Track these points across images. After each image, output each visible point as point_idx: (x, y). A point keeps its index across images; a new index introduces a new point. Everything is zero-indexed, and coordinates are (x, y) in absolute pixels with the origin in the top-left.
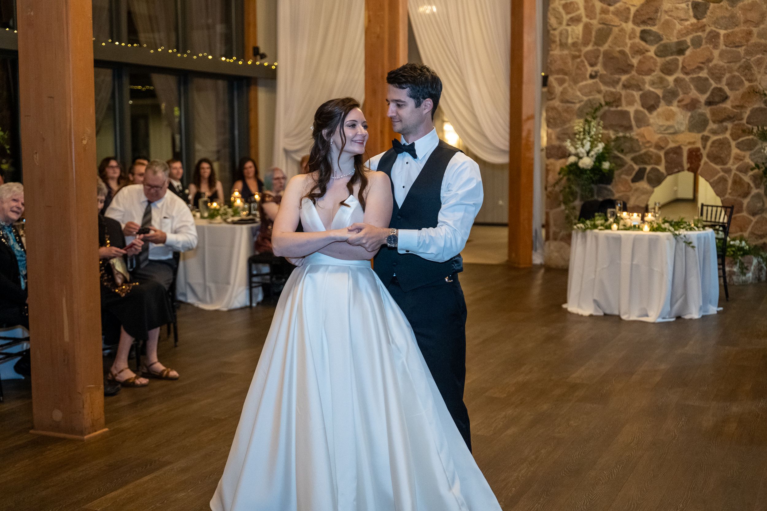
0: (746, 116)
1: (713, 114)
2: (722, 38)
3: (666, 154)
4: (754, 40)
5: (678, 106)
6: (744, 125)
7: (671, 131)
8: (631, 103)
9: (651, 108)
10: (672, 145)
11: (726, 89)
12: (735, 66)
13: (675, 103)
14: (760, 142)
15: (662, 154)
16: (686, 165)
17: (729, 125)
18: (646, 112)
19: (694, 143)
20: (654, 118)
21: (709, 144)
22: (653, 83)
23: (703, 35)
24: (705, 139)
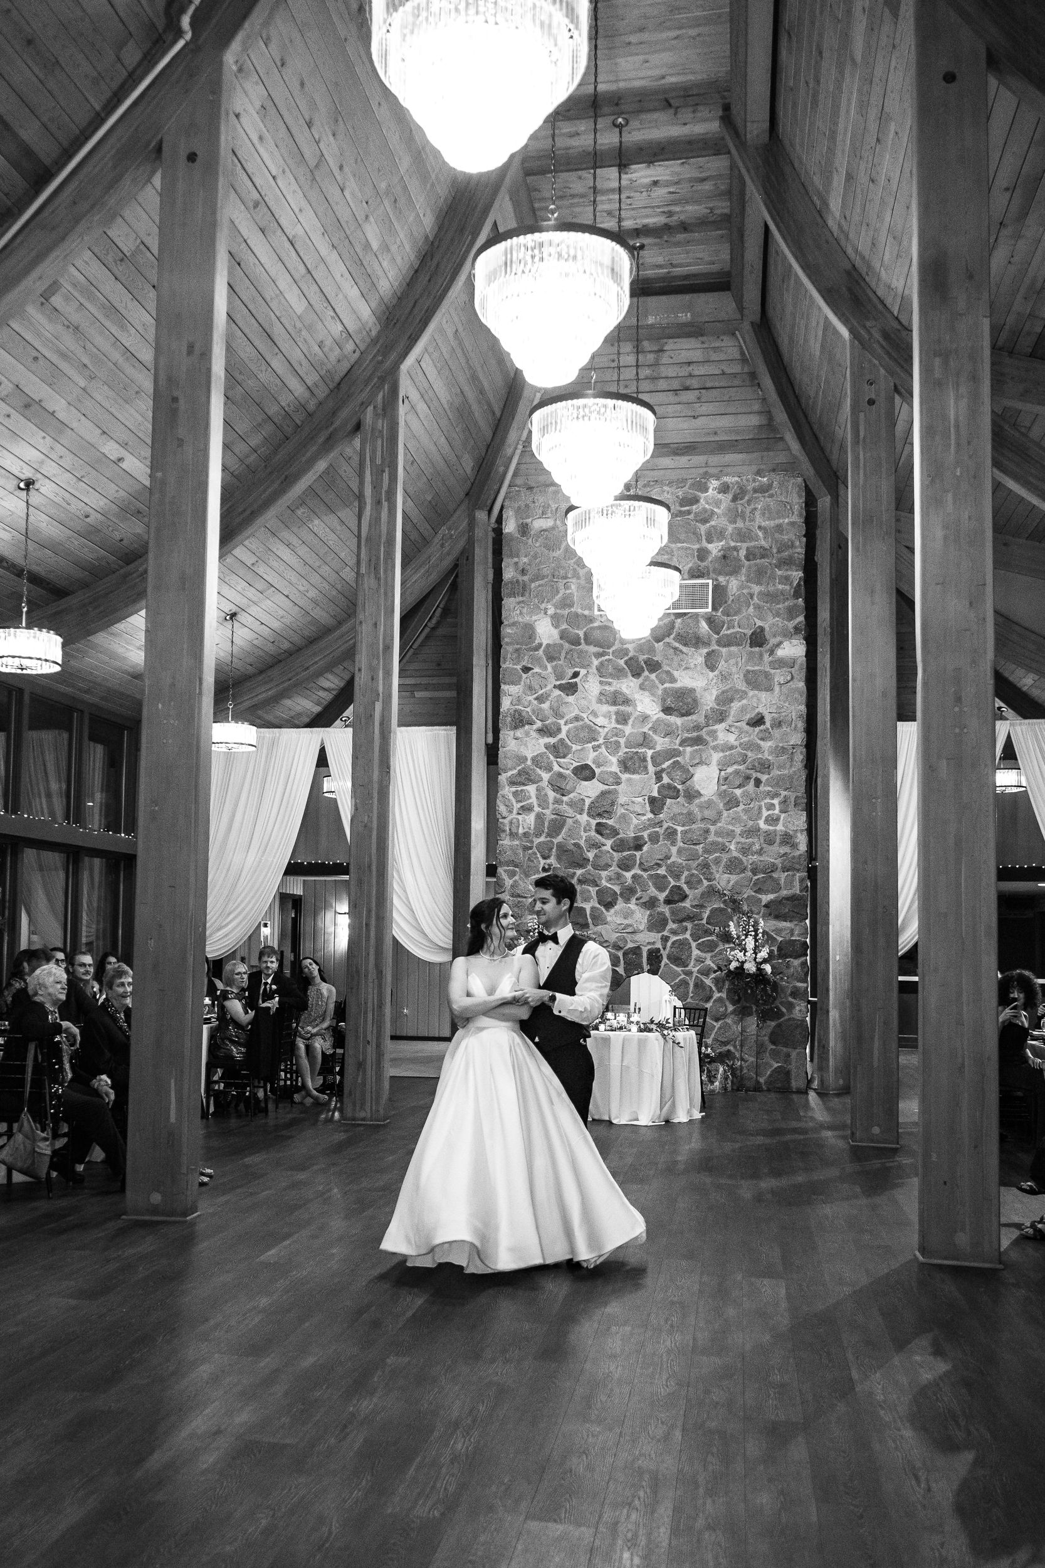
0: (705, 916)
1: (673, 913)
2: (679, 835)
3: (624, 954)
4: (712, 838)
5: (637, 904)
6: (704, 925)
7: (630, 930)
8: (587, 899)
9: (609, 905)
10: (630, 945)
11: (685, 887)
12: (694, 864)
13: (633, 900)
14: (721, 943)
15: (620, 954)
16: (646, 967)
17: (689, 925)
18: (603, 909)
19: (654, 943)
20: (611, 916)
21: (669, 944)
22: (610, 879)
23: (661, 831)
24: (665, 939)
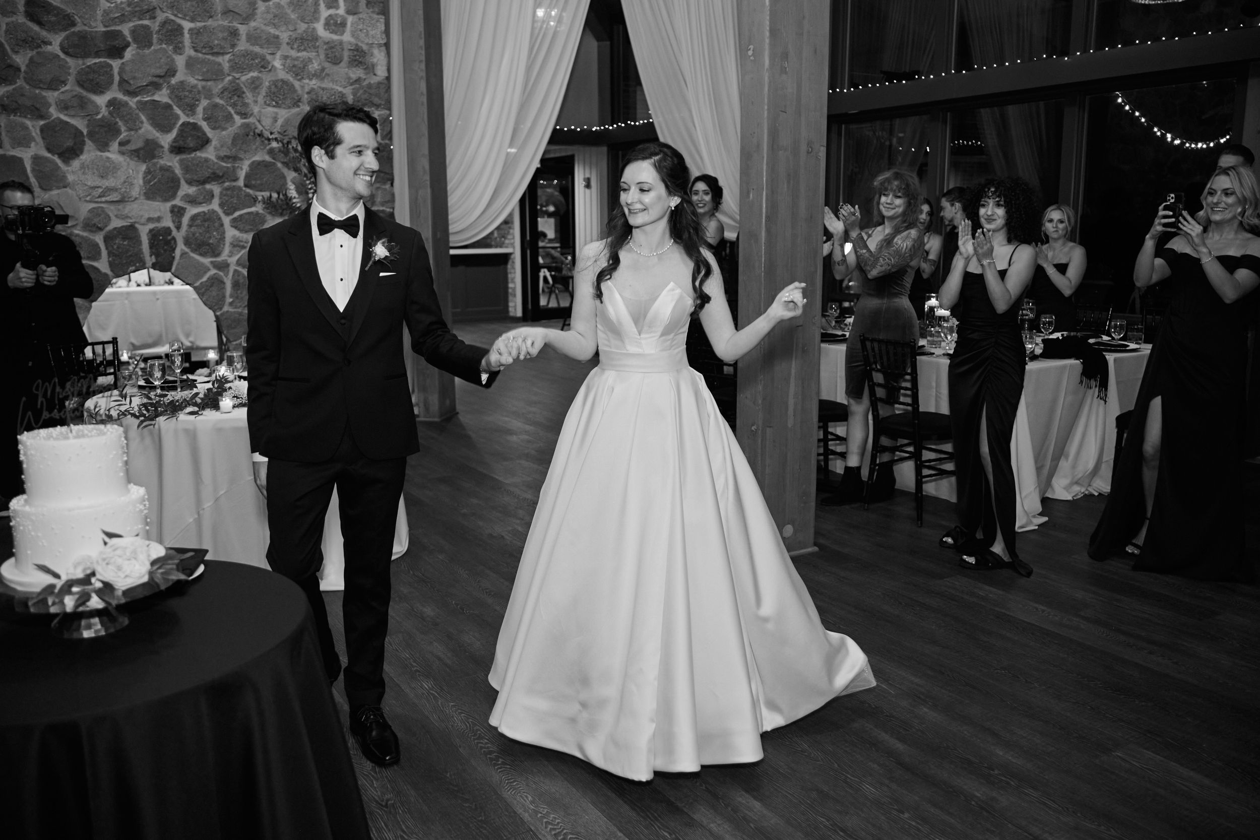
0: (242, 174)
1: (186, 169)
2: (187, 35)
3: (107, 239)
4: (243, 45)
5: (122, 153)
6: (240, 188)
7: (115, 197)
8: (24, 141)
9: (70, 153)
10: (116, 223)
11: (204, 125)
12: (217, 87)
13: (115, 146)
14: (269, 217)
15: (99, 239)
16: (150, 260)
17: (216, 189)
18: (59, 162)
19: (159, 219)
20: (72, 171)
21: (185, 220)
22: (64, 107)
23: (155, 26)
24: (177, 212)
